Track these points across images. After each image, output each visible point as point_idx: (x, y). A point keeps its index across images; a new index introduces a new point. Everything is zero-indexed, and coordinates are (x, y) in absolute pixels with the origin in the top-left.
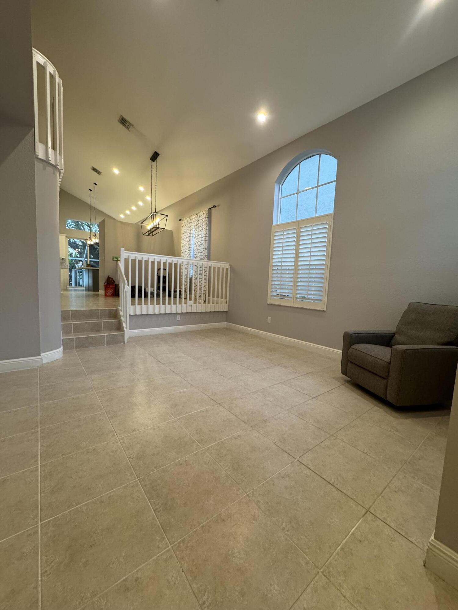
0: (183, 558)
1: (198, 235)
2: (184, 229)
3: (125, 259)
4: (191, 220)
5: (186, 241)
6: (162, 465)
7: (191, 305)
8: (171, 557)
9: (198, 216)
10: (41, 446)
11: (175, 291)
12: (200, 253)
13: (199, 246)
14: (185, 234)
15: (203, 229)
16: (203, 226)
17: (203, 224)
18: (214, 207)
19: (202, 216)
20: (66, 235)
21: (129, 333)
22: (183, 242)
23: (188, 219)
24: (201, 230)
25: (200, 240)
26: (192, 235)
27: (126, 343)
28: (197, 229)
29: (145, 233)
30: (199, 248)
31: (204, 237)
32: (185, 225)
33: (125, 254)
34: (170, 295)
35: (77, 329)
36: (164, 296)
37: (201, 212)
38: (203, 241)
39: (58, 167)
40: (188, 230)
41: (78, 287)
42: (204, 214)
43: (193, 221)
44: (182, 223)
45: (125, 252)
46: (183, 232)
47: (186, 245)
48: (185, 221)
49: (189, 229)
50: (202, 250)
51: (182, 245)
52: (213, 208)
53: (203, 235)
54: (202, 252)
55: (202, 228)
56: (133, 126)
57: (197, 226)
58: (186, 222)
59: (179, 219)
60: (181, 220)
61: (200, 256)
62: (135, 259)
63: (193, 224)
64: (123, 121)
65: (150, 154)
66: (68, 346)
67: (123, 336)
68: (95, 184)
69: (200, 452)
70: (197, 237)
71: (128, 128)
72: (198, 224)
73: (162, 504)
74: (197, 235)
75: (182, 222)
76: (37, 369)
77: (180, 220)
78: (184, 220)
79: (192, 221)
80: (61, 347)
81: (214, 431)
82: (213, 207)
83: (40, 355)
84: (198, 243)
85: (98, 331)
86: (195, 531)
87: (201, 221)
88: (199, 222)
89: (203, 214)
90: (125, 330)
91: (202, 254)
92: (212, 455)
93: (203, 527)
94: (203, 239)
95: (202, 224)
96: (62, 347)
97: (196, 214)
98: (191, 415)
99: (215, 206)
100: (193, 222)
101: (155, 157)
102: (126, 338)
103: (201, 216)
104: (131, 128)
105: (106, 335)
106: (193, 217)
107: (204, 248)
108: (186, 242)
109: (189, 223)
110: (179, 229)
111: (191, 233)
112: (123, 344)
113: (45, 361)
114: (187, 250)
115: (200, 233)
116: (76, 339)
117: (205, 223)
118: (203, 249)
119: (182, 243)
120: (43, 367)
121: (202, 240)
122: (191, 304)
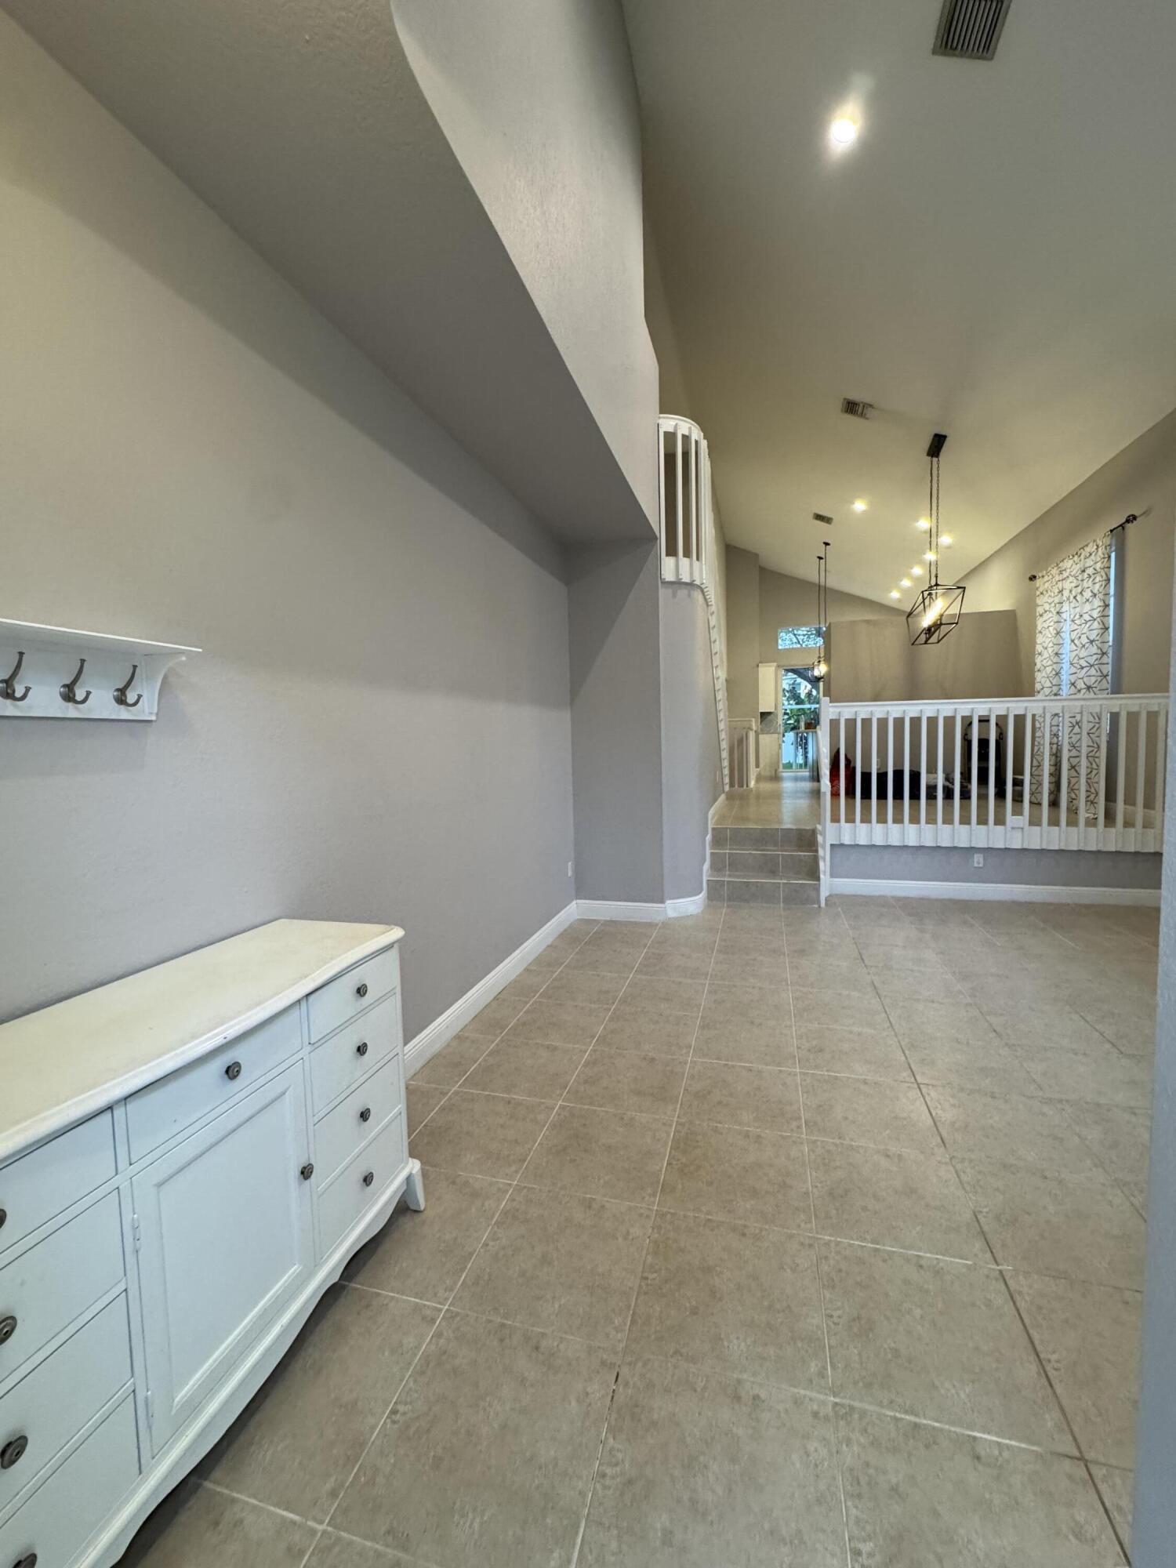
0: (660, 1227)
1: (1081, 616)
2: (1044, 603)
3: (831, 721)
4: (1061, 573)
5: (1047, 637)
6: (720, 1123)
7: (1022, 828)
8: (648, 1217)
9: (1082, 557)
10: (605, 1028)
11: (1018, 783)
12: (1085, 670)
13: (1084, 646)
14: (1046, 617)
15: (1095, 595)
16: (1097, 586)
17: (1097, 580)
18: (1132, 519)
19: (1094, 554)
20: (775, 664)
21: (829, 884)
22: (1040, 639)
23: (1054, 571)
24: (1091, 599)
25: (1085, 631)
26: (1064, 616)
27: (823, 904)
28: (1078, 598)
29: (915, 638)
30: (1083, 653)
31: (1098, 619)
32: (1047, 591)
33: (831, 710)
34: (1001, 794)
35: (734, 864)
36: (984, 797)
37: (1091, 544)
38: (1095, 632)
39: (695, 583)
40: (1053, 605)
41: (803, 770)
42: (1100, 549)
43: (1067, 574)
44: (1038, 586)
45: (831, 704)
46: (1040, 610)
47: (1046, 648)
48: (1046, 578)
49: (1057, 600)
50: (1092, 660)
51: (1039, 648)
52: (1128, 526)
53: (1095, 614)
54: (1091, 666)
55: (1092, 592)
56: (871, 406)
57: (1079, 589)
58: (1048, 581)
59: (1029, 575)
60: (1035, 577)
61: (1085, 679)
62: (854, 717)
63: (1067, 585)
64: (851, 407)
65: (926, 443)
66: (715, 893)
67: (817, 889)
68: (827, 544)
69: (794, 1139)
70: (1078, 622)
71: (862, 415)
72: (1082, 580)
73: (682, 1163)
74: (1078, 616)
75: (1038, 582)
76: (657, 925)
77: (1033, 578)
78: (1043, 577)
79: (1065, 574)
80: (700, 893)
81: (854, 1122)
82: (1128, 521)
83: (662, 901)
84: (1080, 637)
85: (773, 873)
86: (696, 1217)
87: (1090, 571)
88: (1086, 575)
89: (1098, 546)
90: (822, 876)
91: (1093, 671)
92: (811, 1153)
93: (709, 1220)
94: (1096, 625)
95: (1091, 579)
96: (703, 895)
97: (1077, 554)
98: (836, 1078)
99: (1135, 518)
100: (1068, 577)
101: (937, 445)
102: (824, 893)
103: (1091, 554)
104: (869, 412)
105: (783, 883)
106: (1068, 564)
107: (1099, 652)
108: (1048, 641)
109: (1057, 583)
110: (1029, 603)
111: (1063, 610)
112: (816, 906)
113: (671, 914)
114: (1050, 663)
115: (1088, 607)
116: (729, 882)
117: (1102, 577)
118: (1095, 657)
119: (1038, 642)
120: (666, 925)
121: (1092, 627)
122: (1022, 826)
